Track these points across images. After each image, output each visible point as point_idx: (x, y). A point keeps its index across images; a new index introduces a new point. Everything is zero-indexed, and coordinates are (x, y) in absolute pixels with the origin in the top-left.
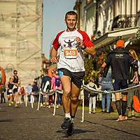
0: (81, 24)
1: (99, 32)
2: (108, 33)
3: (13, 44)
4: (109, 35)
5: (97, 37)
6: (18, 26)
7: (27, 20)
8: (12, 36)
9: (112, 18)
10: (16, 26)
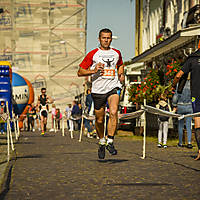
0: (142, 18)
1: (168, 30)
2: (180, 31)
3: (44, 47)
4: (182, 34)
5: (164, 37)
6: (52, 22)
7: (64, 13)
8: (43, 35)
9: (187, 10)
10: (48, 21)
